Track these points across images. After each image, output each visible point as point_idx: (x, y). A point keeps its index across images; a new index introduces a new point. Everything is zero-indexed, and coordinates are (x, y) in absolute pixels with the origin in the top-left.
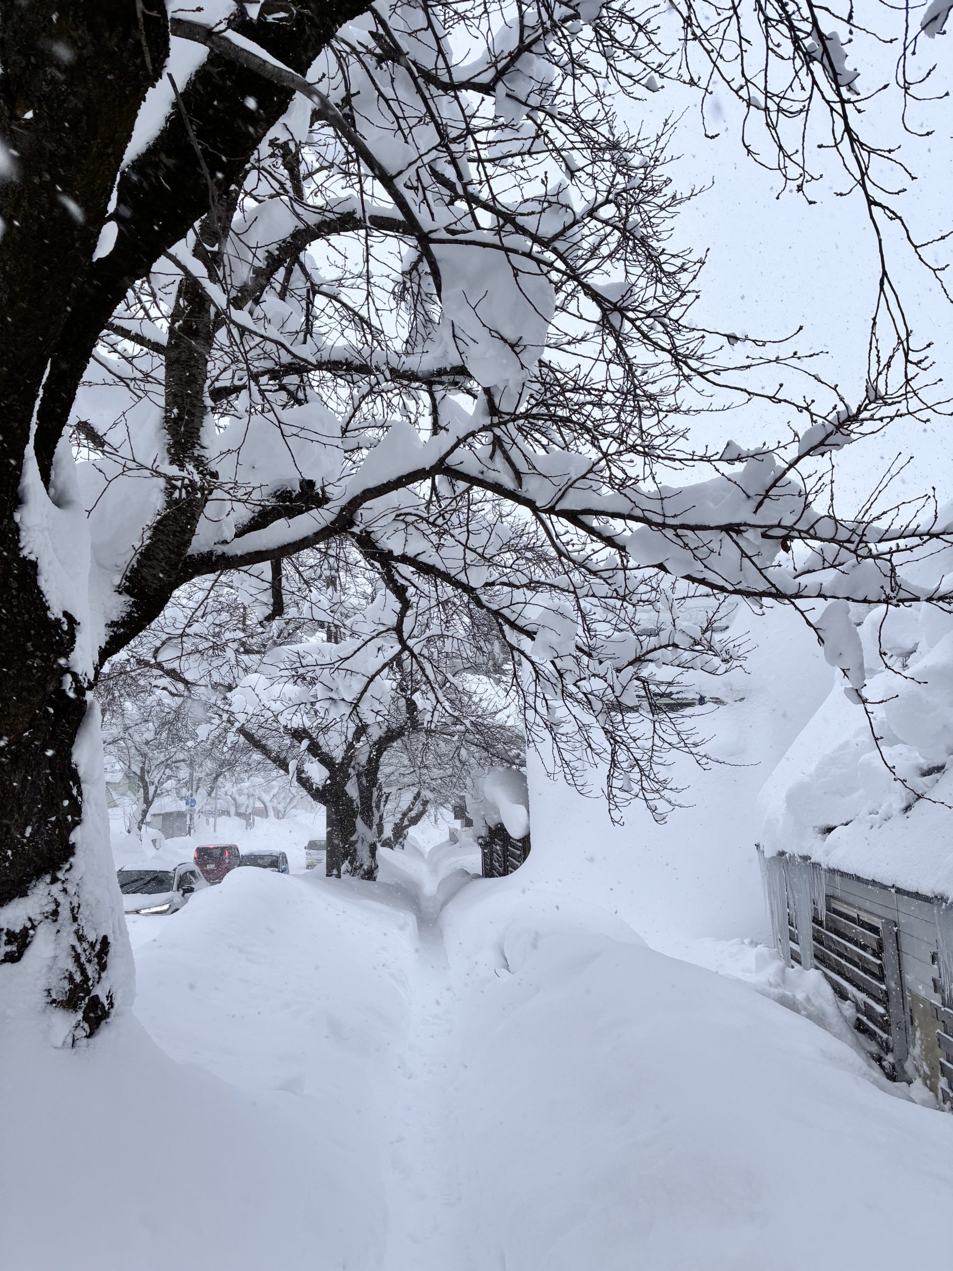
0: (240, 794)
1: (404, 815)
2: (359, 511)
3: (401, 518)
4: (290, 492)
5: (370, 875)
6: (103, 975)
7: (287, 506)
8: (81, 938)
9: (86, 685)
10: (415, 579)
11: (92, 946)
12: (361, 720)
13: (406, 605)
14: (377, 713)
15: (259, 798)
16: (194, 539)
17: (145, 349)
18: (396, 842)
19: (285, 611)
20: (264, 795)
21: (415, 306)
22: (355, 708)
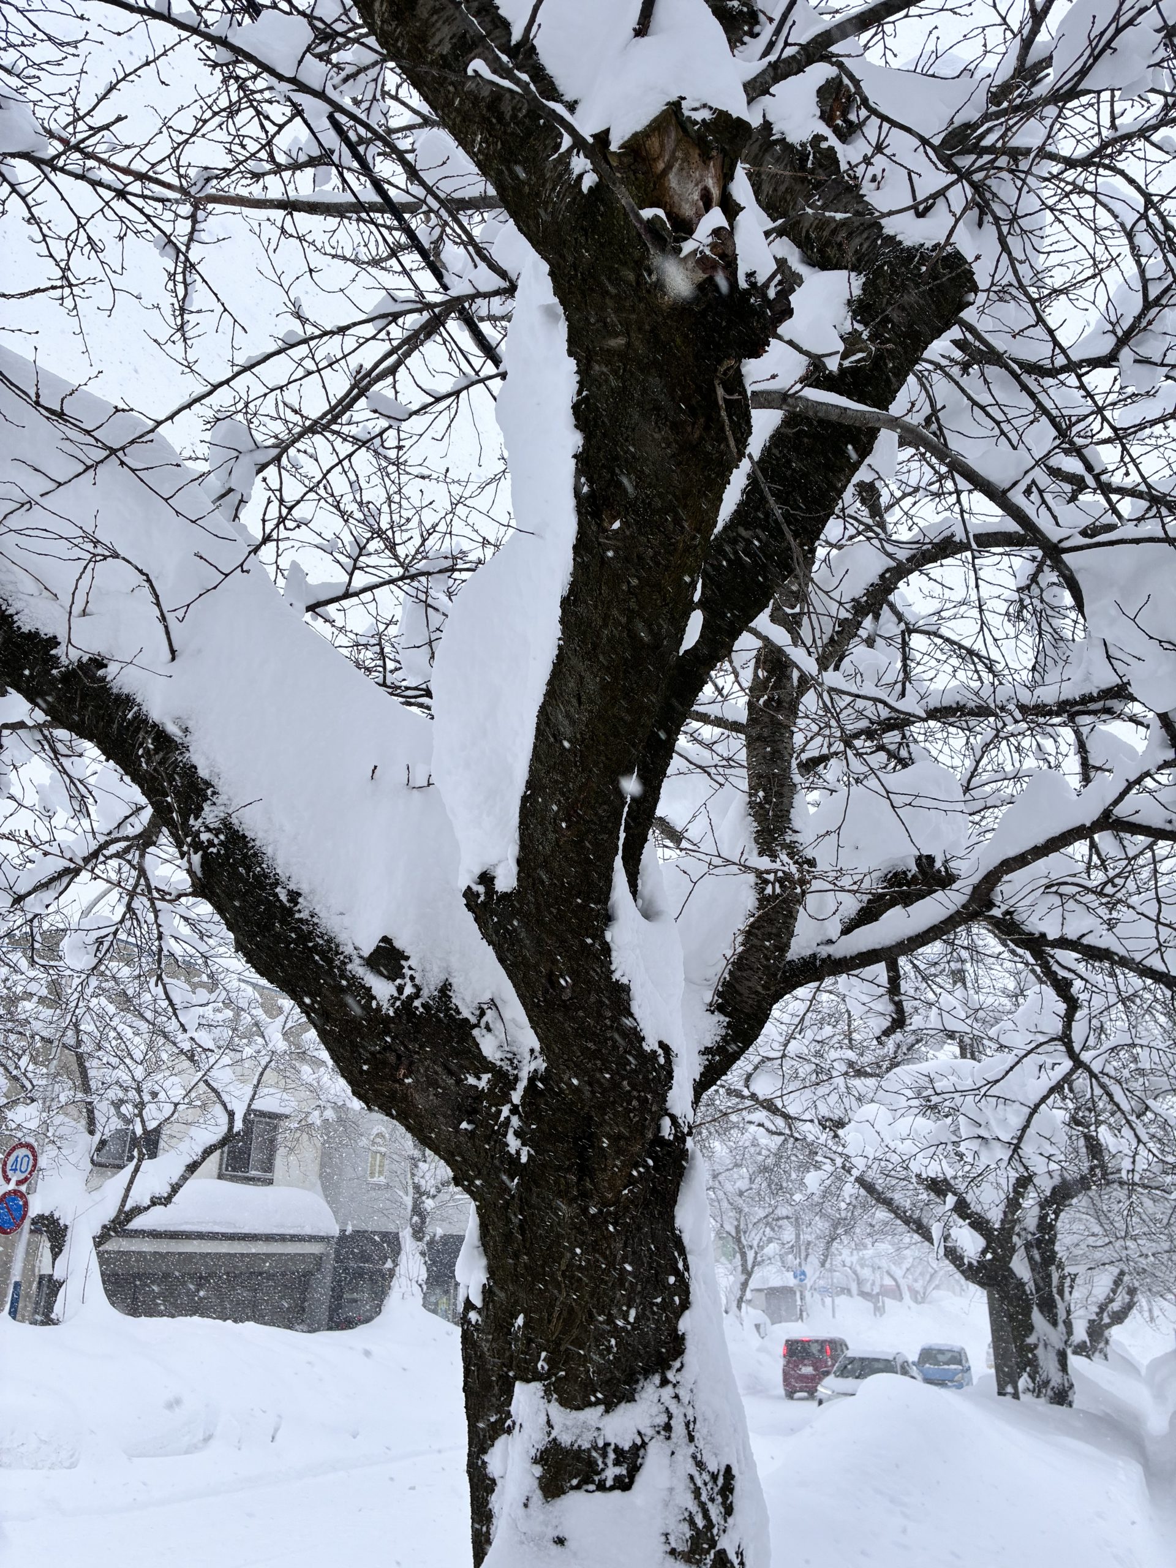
0: (862, 1266)
1: (1102, 1308)
2: (998, 889)
3: (1054, 889)
4: (904, 873)
5: (1061, 1397)
6: (730, 1520)
7: (902, 892)
8: (700, 1465)
9: (686, 1130)
10: (1081, 968)
11: (714, 1477)
12: (1027, 1169)
13: (1073, 1005)
14: (1048, 1158)
15: (888, 1273)
16: (793, 941)
17: (727, 732)
18: (1094, 1349)
19: (908, 1022)
20: (893, 1267)
21: (1039, 625)
22: (1015, 1151)
